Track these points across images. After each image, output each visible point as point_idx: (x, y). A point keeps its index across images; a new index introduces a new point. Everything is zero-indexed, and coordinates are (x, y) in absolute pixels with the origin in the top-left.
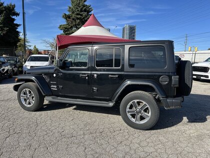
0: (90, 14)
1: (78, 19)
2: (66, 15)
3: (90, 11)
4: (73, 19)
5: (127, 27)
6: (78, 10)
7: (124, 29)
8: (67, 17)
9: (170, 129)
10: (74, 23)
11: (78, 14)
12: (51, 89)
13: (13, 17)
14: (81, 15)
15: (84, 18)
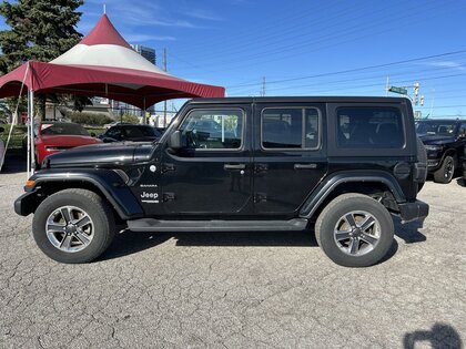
1: (46, 20)
2: (9, 6)
4: (34, 20)
8: (13, 13)
10: (37, 31)
11: (45, 9)
12: (140, 203)
14: (55, 12)
15: (62, 21)
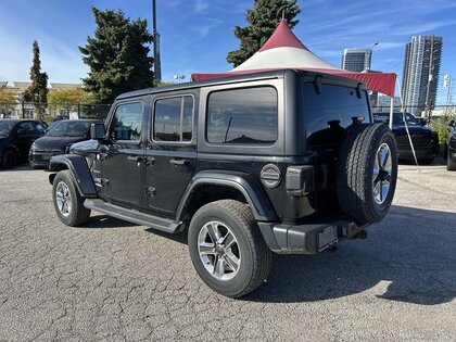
0: (294, 20)
2: (239, 28)
3: (294, 15)
4: (254, 37)
5: (417, 41)
6: (266, 17)
7: (408, 47)
8: (242, 33)
9: (303, 306)
10: (256, 46)
11: (264, 25)
12: (95, 185)
13: (145, 45)
